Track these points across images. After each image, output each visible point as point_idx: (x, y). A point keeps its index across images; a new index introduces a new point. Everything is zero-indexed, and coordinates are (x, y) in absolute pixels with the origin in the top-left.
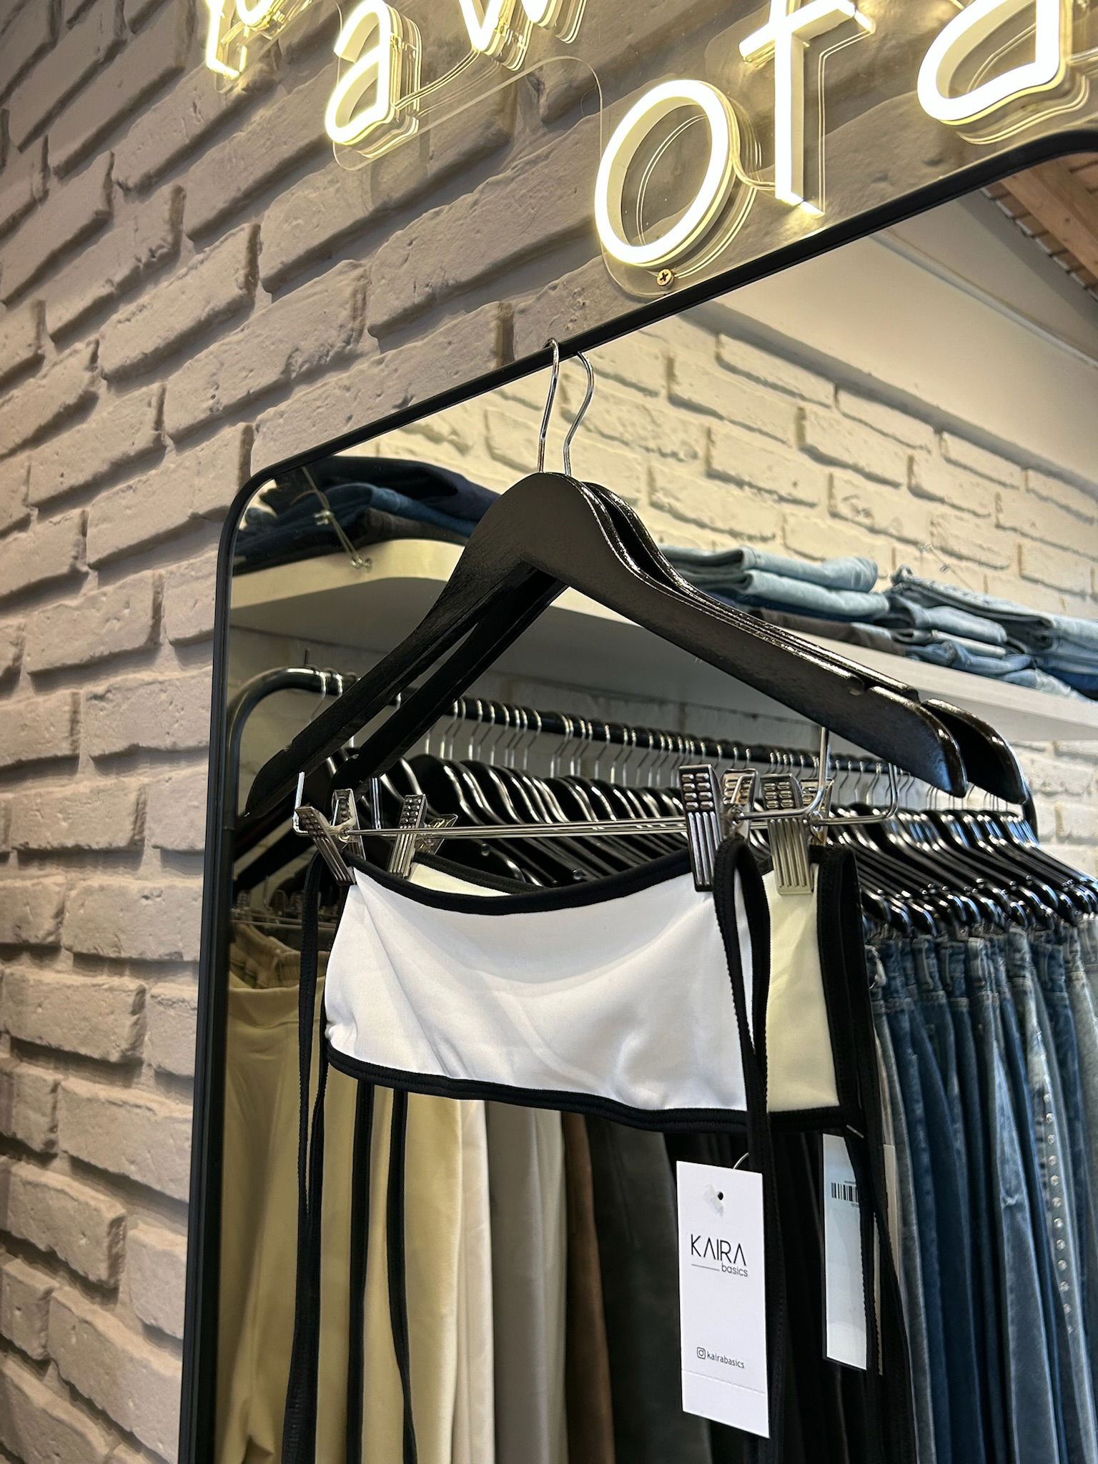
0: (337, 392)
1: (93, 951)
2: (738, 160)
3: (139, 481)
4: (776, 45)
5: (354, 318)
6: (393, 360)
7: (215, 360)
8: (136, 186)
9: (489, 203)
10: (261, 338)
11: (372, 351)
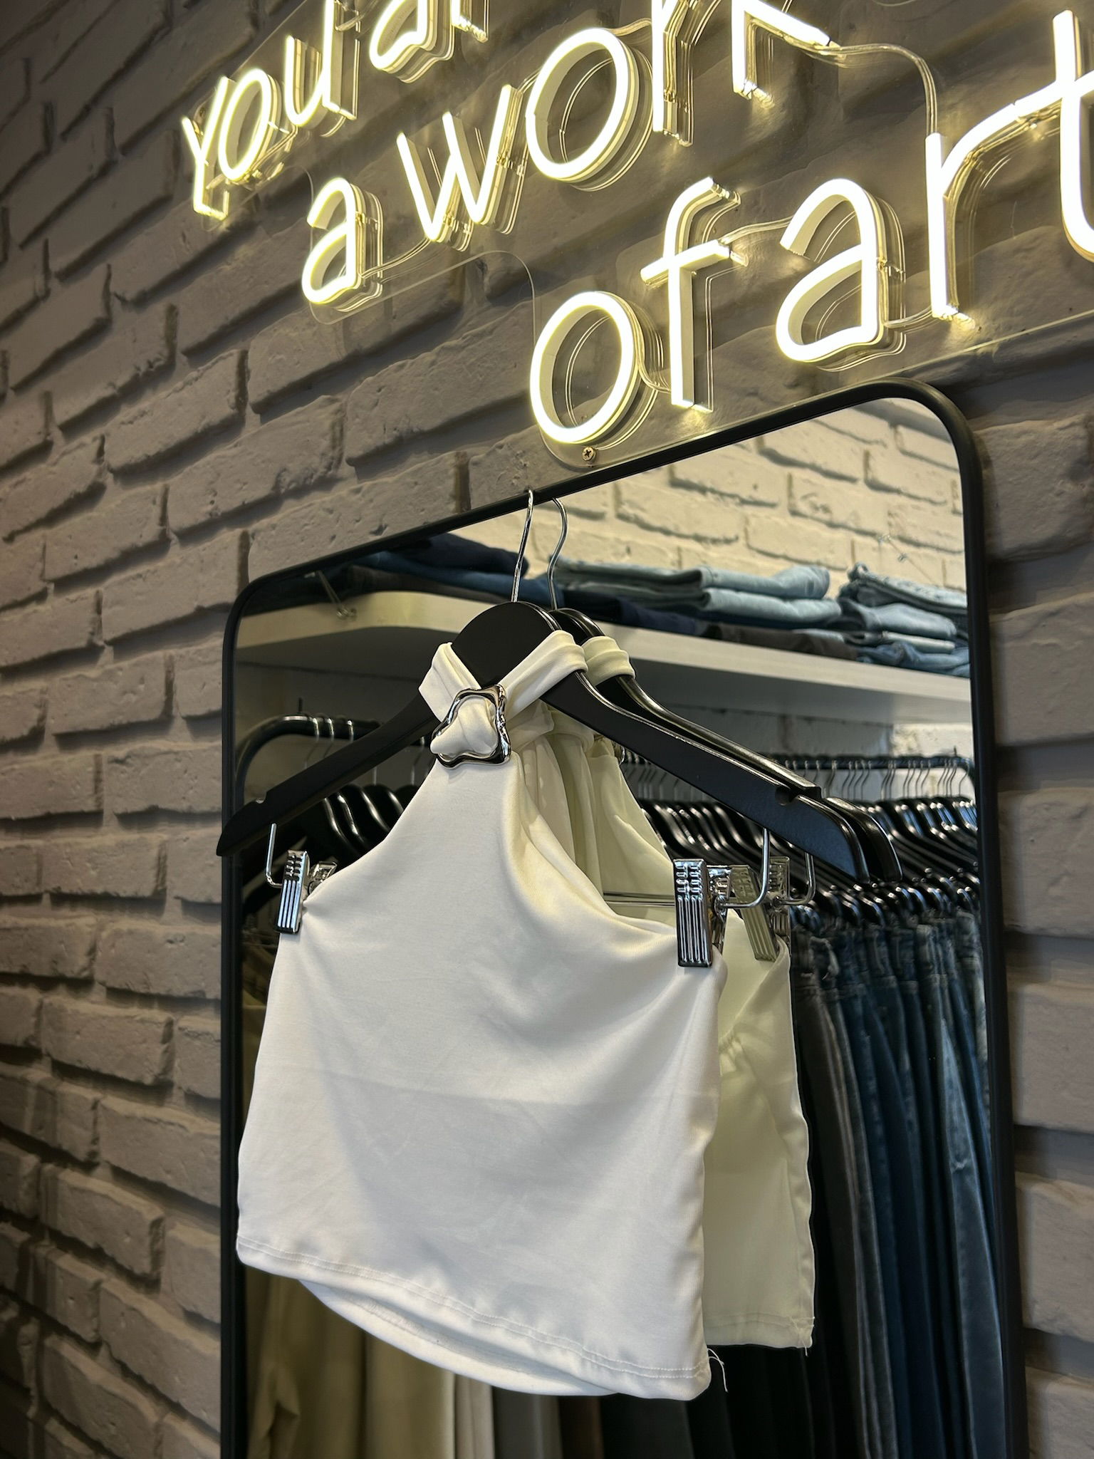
0: (322, 513)
1: (125, 987)
2: (641, 367)
3: (148, 571)
4: (670, 273)
5: (334, 447)
6: (368, 491)
7: (212, 470)
8: (134, 299)
9: (444, 364)
10: (253, 456)
11: (350, 477)
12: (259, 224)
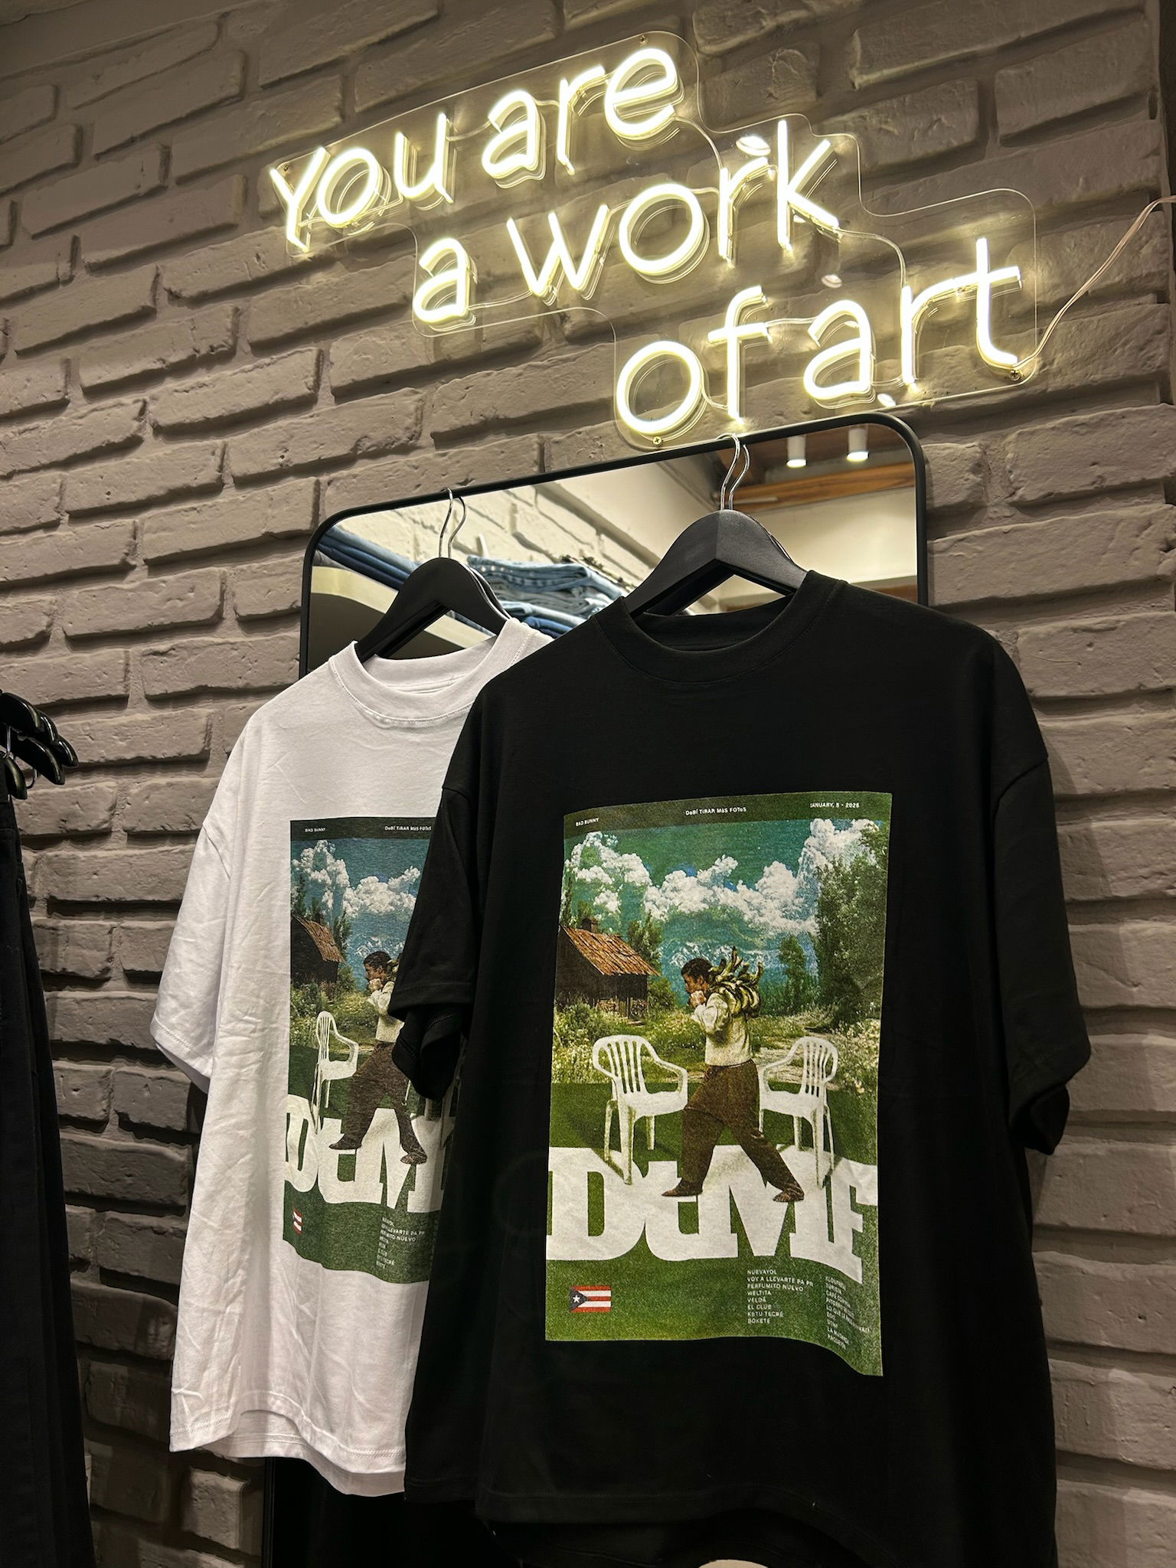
0: (408, 469)
2: (704, 391)
3: (205, 505)
4: (728, 338)
5: (417, 424)
6: (455, 455)
7: (286, 434)
8: (191, 297)
9: (530, 376)
10: (331, 425)
11: (428, 446)
12: (339, 260)
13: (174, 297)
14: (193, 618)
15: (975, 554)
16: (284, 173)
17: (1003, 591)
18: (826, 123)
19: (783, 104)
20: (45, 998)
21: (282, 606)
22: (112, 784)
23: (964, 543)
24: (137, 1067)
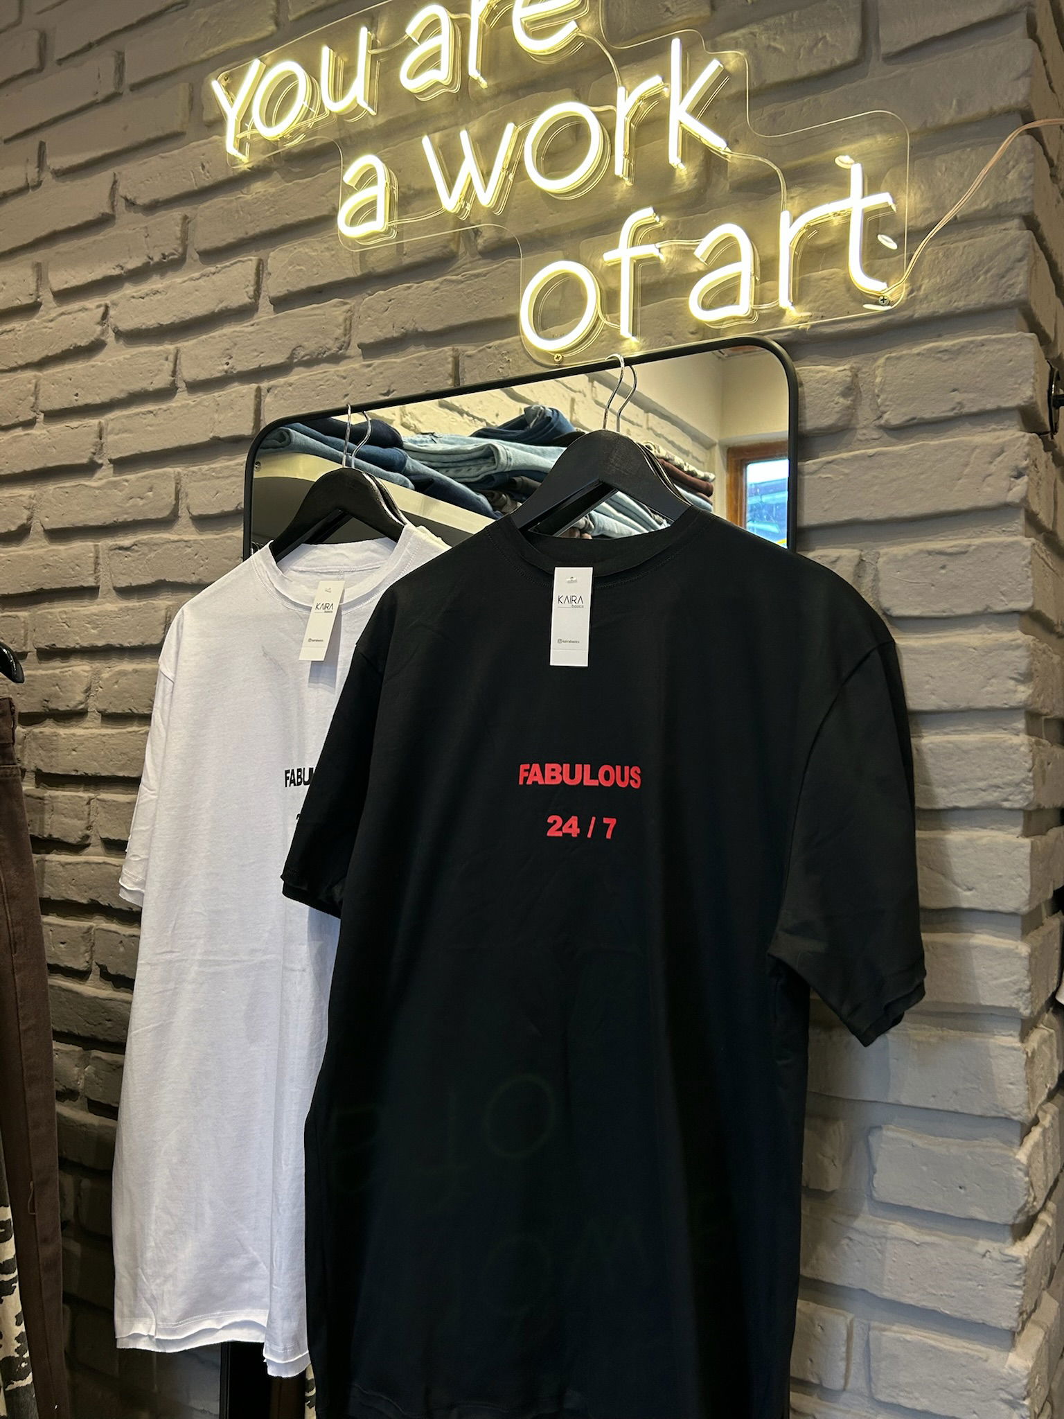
0: (338, 379)
2: (600, 309)
3: (160, 409)
4: (622, 259)
5: (345, 335)
6: (380, 366)
7: (229, 341)
8: (145, 205)
9: (447, 291)
10: (270, 334)
11: (356, 356)
12: (276, 170)
13: (131, 204)
14: (153, 517)
15: (841, 477)
16: (224, 83)
17: (865, 514)
18: (718, 39)
19: (679, 19)
20: (34, 860)
21: (229, 508)
22: (87, 668)
23: (832, 465)
24: (114, 925)
